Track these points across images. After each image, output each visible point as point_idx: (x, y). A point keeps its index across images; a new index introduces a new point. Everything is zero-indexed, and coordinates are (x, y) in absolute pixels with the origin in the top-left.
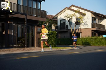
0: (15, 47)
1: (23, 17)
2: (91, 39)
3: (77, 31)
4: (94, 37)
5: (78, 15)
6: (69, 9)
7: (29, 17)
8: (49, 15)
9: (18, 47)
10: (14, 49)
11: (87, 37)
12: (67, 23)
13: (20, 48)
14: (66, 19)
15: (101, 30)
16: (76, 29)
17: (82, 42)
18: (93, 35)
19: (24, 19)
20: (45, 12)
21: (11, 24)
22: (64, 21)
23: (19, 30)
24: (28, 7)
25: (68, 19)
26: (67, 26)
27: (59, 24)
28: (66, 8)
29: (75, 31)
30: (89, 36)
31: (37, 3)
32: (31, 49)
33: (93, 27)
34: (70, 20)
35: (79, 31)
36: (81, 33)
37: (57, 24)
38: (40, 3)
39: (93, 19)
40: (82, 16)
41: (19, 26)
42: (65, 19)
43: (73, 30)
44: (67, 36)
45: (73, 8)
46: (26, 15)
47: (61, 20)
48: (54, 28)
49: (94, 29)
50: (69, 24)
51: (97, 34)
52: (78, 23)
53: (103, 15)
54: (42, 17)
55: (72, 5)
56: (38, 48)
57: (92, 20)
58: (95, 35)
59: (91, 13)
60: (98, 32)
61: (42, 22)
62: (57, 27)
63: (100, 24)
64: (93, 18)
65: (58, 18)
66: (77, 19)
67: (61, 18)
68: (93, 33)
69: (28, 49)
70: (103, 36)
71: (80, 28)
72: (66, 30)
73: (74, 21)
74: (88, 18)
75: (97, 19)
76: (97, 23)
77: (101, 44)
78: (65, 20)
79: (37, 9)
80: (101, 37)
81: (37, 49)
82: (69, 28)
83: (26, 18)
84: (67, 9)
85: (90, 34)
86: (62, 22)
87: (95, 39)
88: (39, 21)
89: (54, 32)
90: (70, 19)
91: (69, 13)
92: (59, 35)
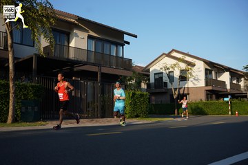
2: (205, 104)
4: (209, 102)
5: (183, 66)
6: (169, 55)
7: (105, 70)
11: (198, 101)
14: (164, 72)
17: (191, 108)
22: (160, 75)
24: (103, 53)
25: (167, 71)
26: (166, 83)
28: (164, 54)
30: (201, 100)
35: (186, 92)
36: (188, 94)
37: (149, 80)
38: (121, 47)
39: (208, 72)
40: (190, 67)
41: (90, 83)
42: (161, 71)
44: (165, 99)
45: (174, 54)
47: (155, 74)
48: (144, 86)
49: (210, 88)
50: (168, 81)
51: (214, 96)
53: (222, 66)
54: (125, 69)
55: (173, 50)
58: (211, 98)
60: (215, 92)
62: (149, 85)
63: (219, 79)
65: (151, 70)
66: (182, 71)
68: (207, 95)
71: (186, 86)
72: (164, 91)
76: (214, 78)
78: (162, 73)
80: (221, 100)
83: (100, 71)
84: (164, 56)
85: (203, 97)
86: (157, 77)
87: (211, 104)
89: (145, 93)
90: (169, 72)
91: (168, 61)
92: (153, 98)
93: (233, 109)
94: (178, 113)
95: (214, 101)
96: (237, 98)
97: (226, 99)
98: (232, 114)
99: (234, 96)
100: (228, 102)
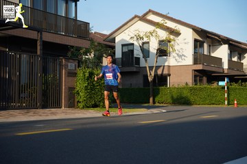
0: (14, 108)
1: (33, 35)
2: (191, 89)
3: (159, 72)
4: (198, 86)
5: (163, 35)
6: (143, 18)
7: (48, 37)
8: (95, 33)
9: (20, 108)
10: (11, 112)
11: (183, 85)
12: (138, 53)
13: (26, 111)
14: (136, 43)
15: (213, 69)
16: (158, 67)
17: (172, 97)
18: (195, 81)
19: (36, 41)
20: (87, 24)
21: (3, 51)
22: (130, 48)
23: (25, 67)
24: (45, 12)
25: (141, 42)
26: (138, 59)
27: (118, 54)
28: (136, 16)
29: (156, 71)
30: (187, 84)
31: (67, 3)
32: (53, 113)
33: (196, 61)
34: (145, 46)
35: (166, 72)
36: (169, 75)
37: (114, 53)
38: (74, 4)
39: (198, 44)
40: (172, 37)
41: (24, 56)
42: (131, 42)
43: (151, 68)
44: (137, 82)
45: (151, 17)
46: (39, 31)
47: (123, 45)
49: (200, 67)
50: (141, 56)
51: (205, 79)
52: (162, 52)
53: (218, 36)
54: (80, 37)
55: (150, 11)
56: (70, 110)
57: (195, 47)
58: (201, 81)
59: (191, 30)
60: (206, 74)
61: (78, 49)
62: (114, 62)
63: (213, 55)
64: (196, 41)
65: (117, 40)
66: (161, 42)
67: (123, 40)
68: (195, 76)
69: (44, 113)
70: (218, 84)
71: (166, 64)
72: (134, 69)
73: (153, 47)
74: (186, 41)
75: (206, 45)
76: (206, 53)
77: (213, 102)
78: (133, 44)
79: (67, 18)
80: (215, 85)
81: (66, 113)
82: (143, 63)
83: (41, 38)
84: (137, 19)
85: (188, 79)
86: (126, 49)
87: (201, 90)
88: (72, 47)
90: (143, 43)
91: (142, 28)
93: (231, 98)
94: (154, 102)
95: (205, 85)
96: (236, 81)
97: (221, 83)
98: (229, 104)
99: (232, 79)
100: (223, 88)
